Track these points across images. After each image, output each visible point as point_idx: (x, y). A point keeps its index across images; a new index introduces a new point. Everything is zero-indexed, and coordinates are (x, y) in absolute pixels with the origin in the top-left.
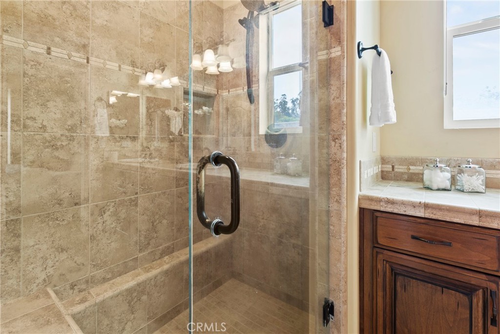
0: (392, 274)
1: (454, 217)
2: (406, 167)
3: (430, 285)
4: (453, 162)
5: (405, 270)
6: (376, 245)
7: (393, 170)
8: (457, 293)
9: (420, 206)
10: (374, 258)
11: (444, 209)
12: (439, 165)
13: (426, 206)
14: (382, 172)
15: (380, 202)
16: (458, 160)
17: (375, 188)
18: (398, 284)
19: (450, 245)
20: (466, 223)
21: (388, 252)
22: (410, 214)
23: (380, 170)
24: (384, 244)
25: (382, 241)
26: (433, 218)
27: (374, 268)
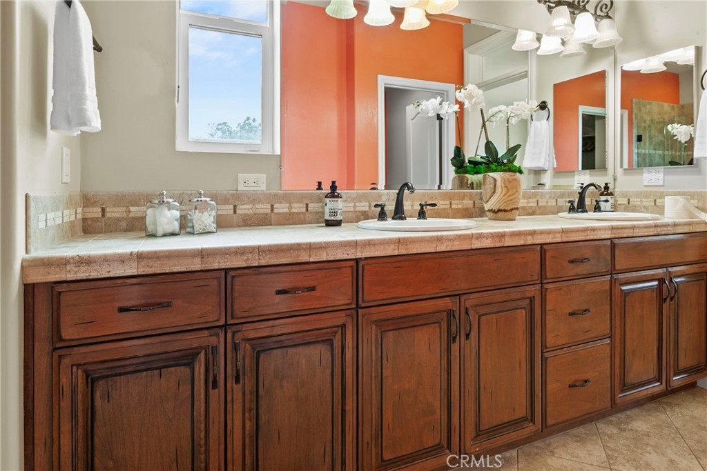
0: (87, 383)
1: (175, 265)
2: (124, 209)
3: (145, 373)
4: (186, 197)
5: (107, 368)
6: (58, 345)
7: (103, 215)
8: (178, 368)
9: (130, 259)
10: (55, 368)
11: (162, 256)
12: (165, 200)
13: (140, 257)
14: (84, 220)
15: (66, 265)
16: (191, 194)
17: (63, 246)
18: (98, 395)
19: (169, 305)
20: (188, 270)
21: (80, 348)
22: (117, 275)
23: (79, 216)
24: (73, 337)
25: (69, 332)
26: (149, 273)
27: (55, 389)
